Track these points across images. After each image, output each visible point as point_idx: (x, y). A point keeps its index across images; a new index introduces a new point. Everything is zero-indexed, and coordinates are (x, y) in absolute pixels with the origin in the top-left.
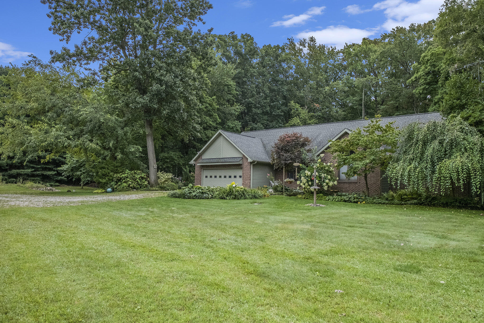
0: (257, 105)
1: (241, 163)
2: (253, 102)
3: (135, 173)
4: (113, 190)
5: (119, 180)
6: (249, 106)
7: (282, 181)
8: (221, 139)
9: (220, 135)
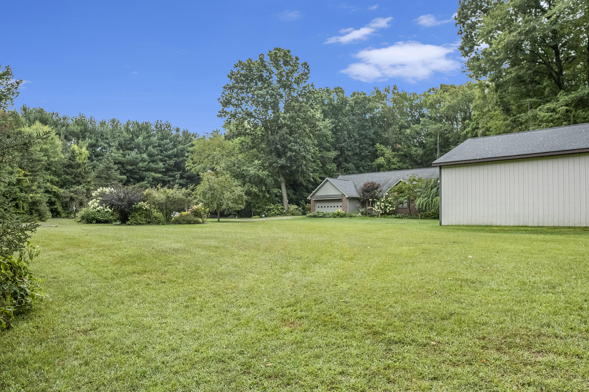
0: (349, 148)
1: (341, 198)
2: (346, 146)
3: (278, 206)
4: (266, 216)
5: (269, 210)
6: (341, 150)
7: (366, 208)
8: (328, 183)
9: (327, 180)
